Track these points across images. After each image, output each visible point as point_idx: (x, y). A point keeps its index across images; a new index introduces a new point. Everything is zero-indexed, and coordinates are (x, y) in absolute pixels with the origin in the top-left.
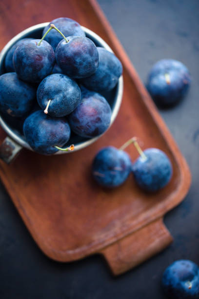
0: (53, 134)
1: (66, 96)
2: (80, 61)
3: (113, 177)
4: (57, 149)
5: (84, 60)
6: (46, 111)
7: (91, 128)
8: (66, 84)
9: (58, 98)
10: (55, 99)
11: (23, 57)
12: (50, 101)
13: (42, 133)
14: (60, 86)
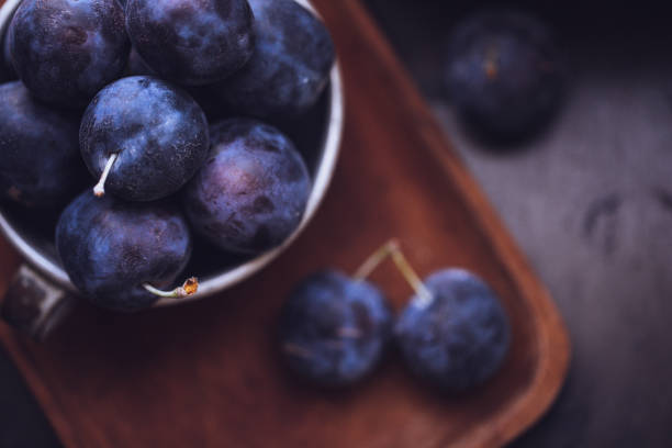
0: (132, 253)
1: (156, 141)
2: (191, 33)
3: (338, 356)
4: (150, 293)
5: (202, 31)
6: (99, 189)
7: (243, 229)
8: (155, 106)
9: (133, 148)
10: (125, 152)
11: (29, 37)
12: (113, 158)
13: (99, 250)
14: (138, 112)
